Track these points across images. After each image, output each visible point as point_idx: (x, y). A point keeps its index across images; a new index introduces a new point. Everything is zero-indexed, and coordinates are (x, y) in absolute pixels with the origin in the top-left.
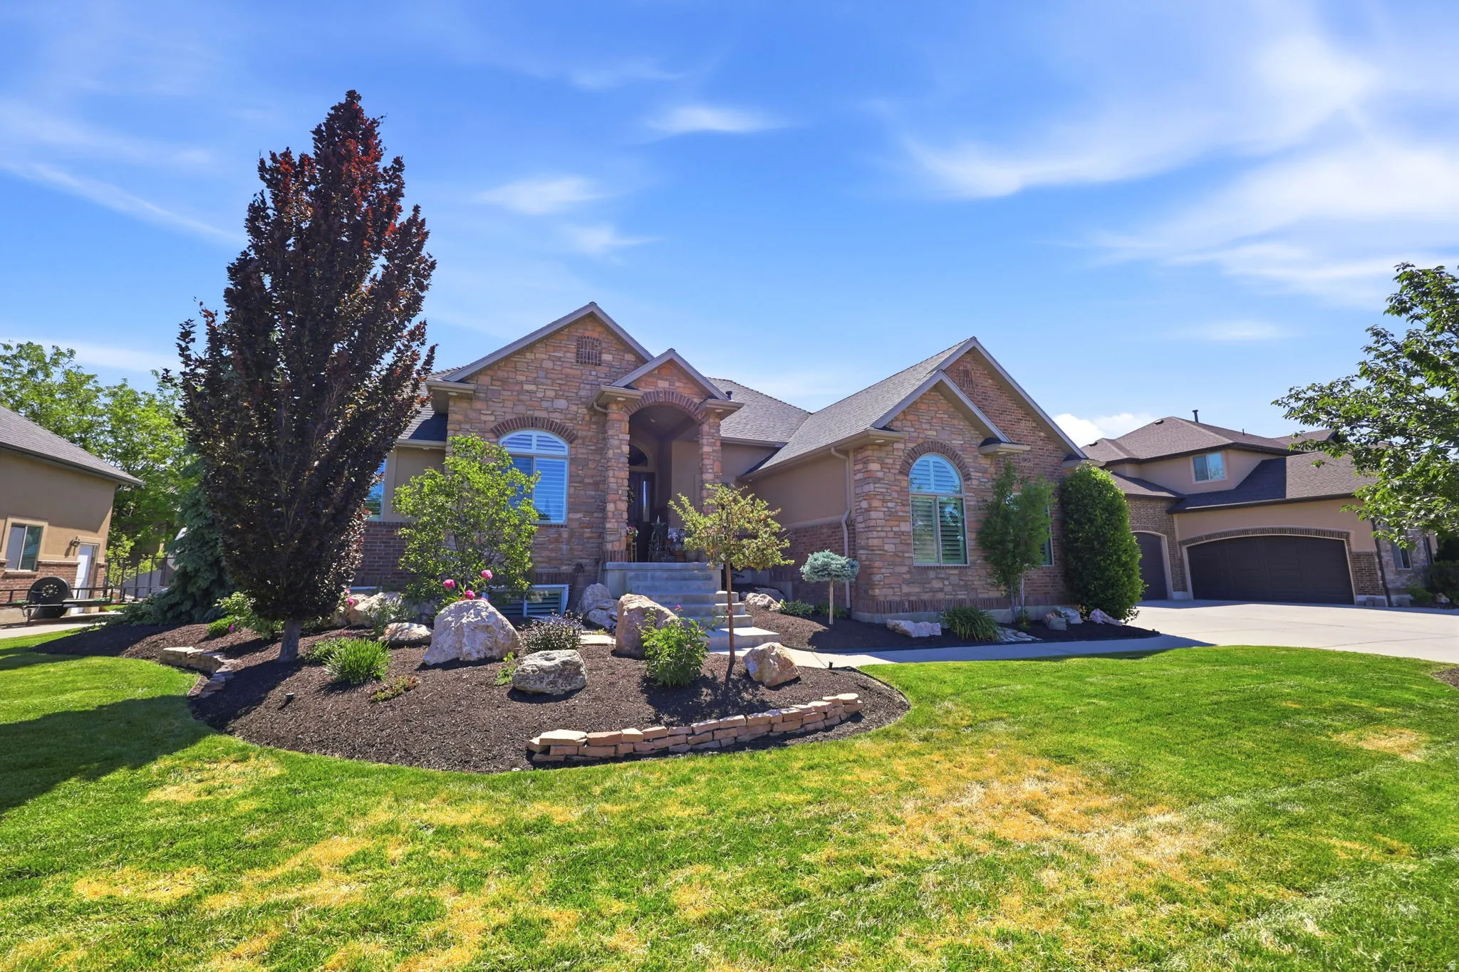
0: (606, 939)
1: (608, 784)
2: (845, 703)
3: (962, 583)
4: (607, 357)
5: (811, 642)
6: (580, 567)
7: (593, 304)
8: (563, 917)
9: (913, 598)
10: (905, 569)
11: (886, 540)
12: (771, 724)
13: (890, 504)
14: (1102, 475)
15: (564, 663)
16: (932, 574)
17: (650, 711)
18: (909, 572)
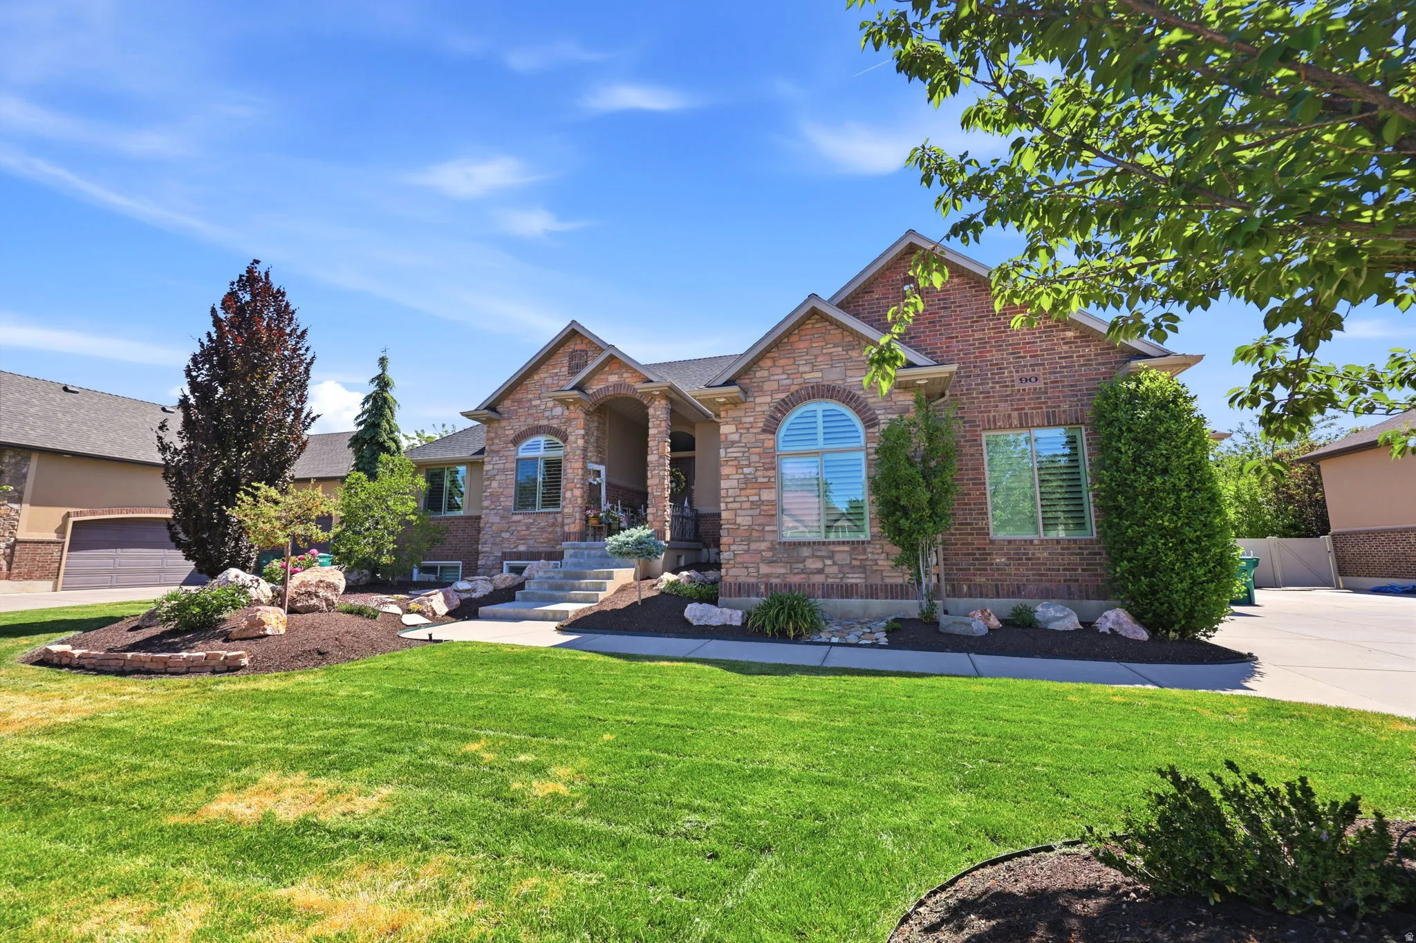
3: (855, 563)
7: (573, 322)
9: (774, 581)
11: (740, 513)
13: (746, 470)
16: (806, 552)
18: (770, 549)
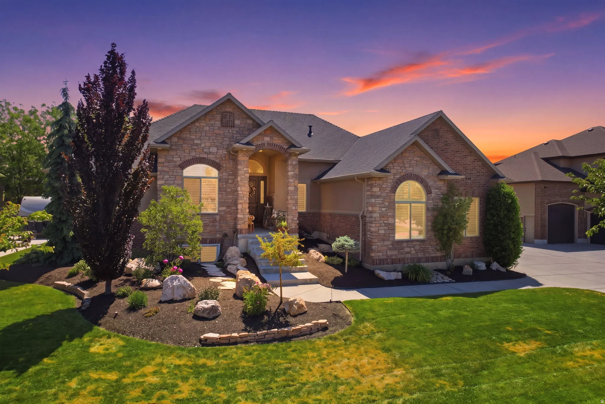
0: (218, 394)
1: (225, 354)
2: (320, 324)
4: (237, 122)
5: (332, 283)
6: (226, 235)
7: (229, 94)
8: (208, 390)
9: (394, 257)
10: (389, 243)
11: (380, 228)
12: (288, 332)
13: (383, 209)
14: (508, 189)
15: (213, 306)
16: (404, 245)
17: (243, 326)
18: (392, 244)
